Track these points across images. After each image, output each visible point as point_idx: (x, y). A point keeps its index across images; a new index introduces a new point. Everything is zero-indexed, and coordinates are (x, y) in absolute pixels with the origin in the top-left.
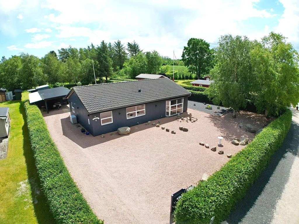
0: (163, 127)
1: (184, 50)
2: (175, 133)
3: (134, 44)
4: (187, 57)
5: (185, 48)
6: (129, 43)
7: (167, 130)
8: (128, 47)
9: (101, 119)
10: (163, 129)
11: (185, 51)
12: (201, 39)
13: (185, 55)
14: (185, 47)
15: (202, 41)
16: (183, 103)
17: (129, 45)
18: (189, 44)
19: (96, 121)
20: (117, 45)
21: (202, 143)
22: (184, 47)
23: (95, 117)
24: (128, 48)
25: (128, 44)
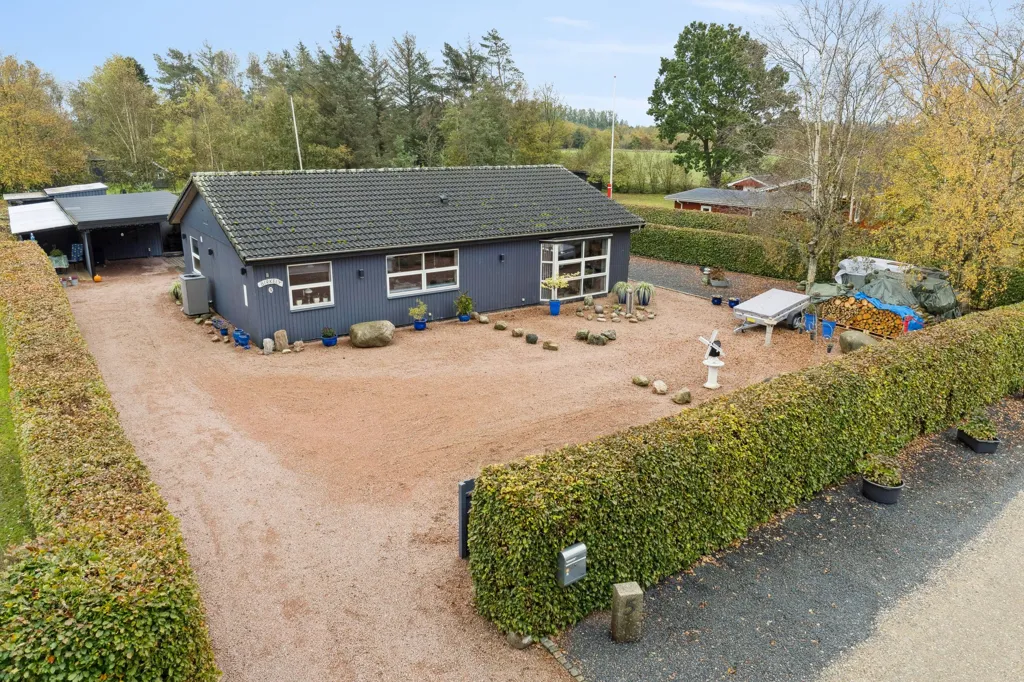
0: (517, 330)
1: (661, 72)
2: (555, 349)
3: (466, 50)
4: (670, 102)
5: (666, 65)
6: (447, 45)
7: (531, 340)
8: (446, 62)
9: (291, 288)
10: (517, 335)
11: (662, 79)
12: (731, 25)
13: (664, 94)
14: (664, 62)
15: (733, 31)
16: (607, 257)
17: (450, 52)
18: (681, 48)
19: (271, 290)
20: (402, 51)
21: (643, 379)
22: (662, 59)
23: (267, 275)
24: (445, 65)
25: (444, 50)
